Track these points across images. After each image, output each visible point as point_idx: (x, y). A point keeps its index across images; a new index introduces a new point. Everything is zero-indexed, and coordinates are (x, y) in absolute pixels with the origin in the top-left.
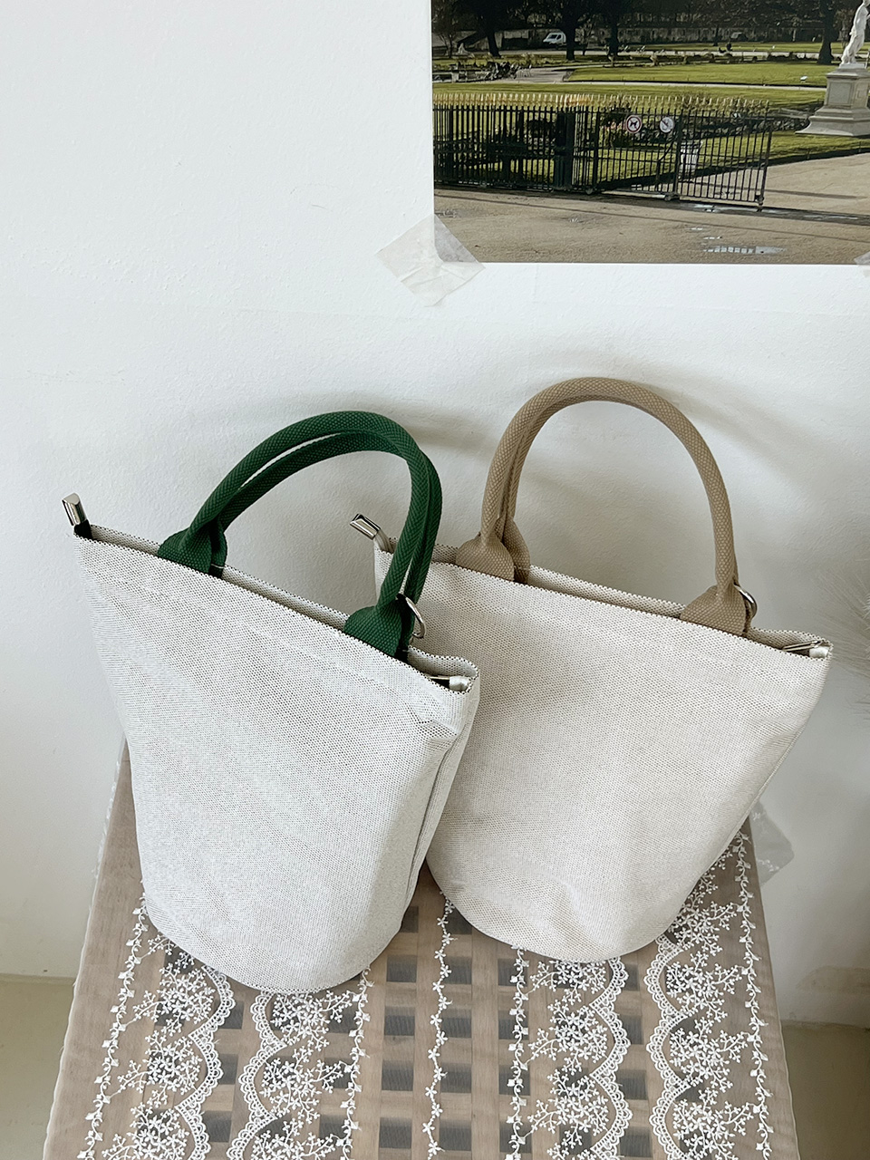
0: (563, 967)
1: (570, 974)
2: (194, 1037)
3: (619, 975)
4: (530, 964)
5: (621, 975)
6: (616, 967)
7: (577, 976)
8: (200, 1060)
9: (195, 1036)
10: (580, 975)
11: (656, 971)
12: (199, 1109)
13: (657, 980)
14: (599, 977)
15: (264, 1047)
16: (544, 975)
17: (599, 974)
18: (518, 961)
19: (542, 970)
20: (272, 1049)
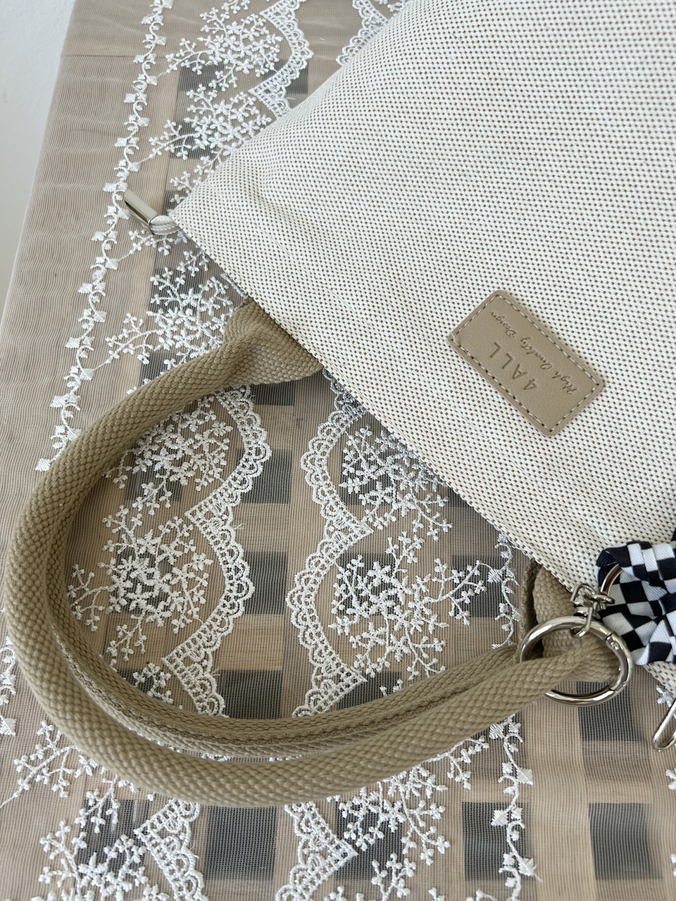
2: (196, 516)
8: (209, 562)
9: (199, 515)
12: (210, 664)
15: (330, 533)
20: (345, 538)
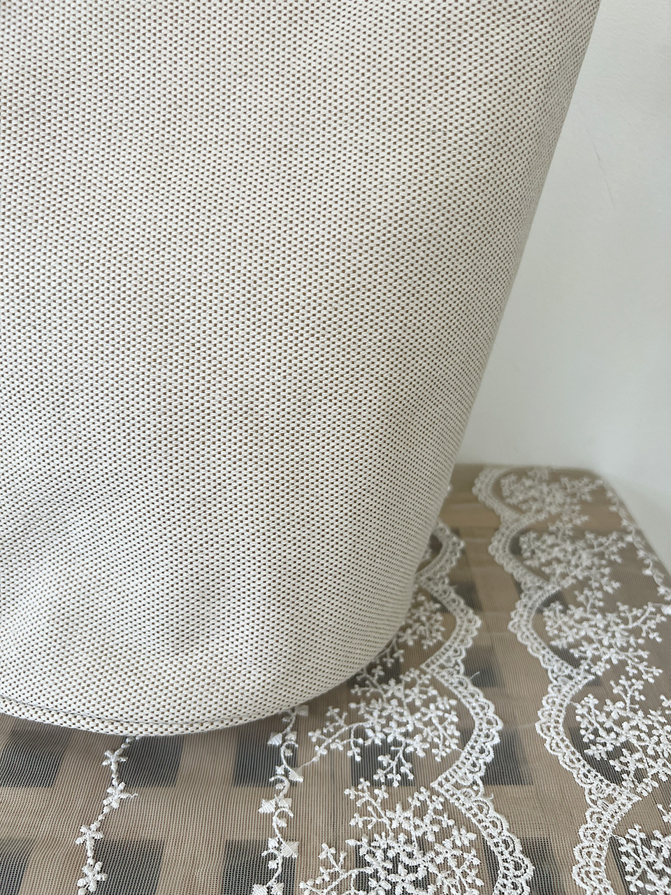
0: (379, 853)
1: (395, 871)
3: (511, 866)
4: (300, 850)
5: (517, 867)
6: (502, 847)
7: (412, 877)
10: (421, 874)
11: (595, 851)
13: (603, 875)
14: (465, 874)
16: (334, 876)
17: (465, 867)
18: (272, 843)
19: (327, 865)
